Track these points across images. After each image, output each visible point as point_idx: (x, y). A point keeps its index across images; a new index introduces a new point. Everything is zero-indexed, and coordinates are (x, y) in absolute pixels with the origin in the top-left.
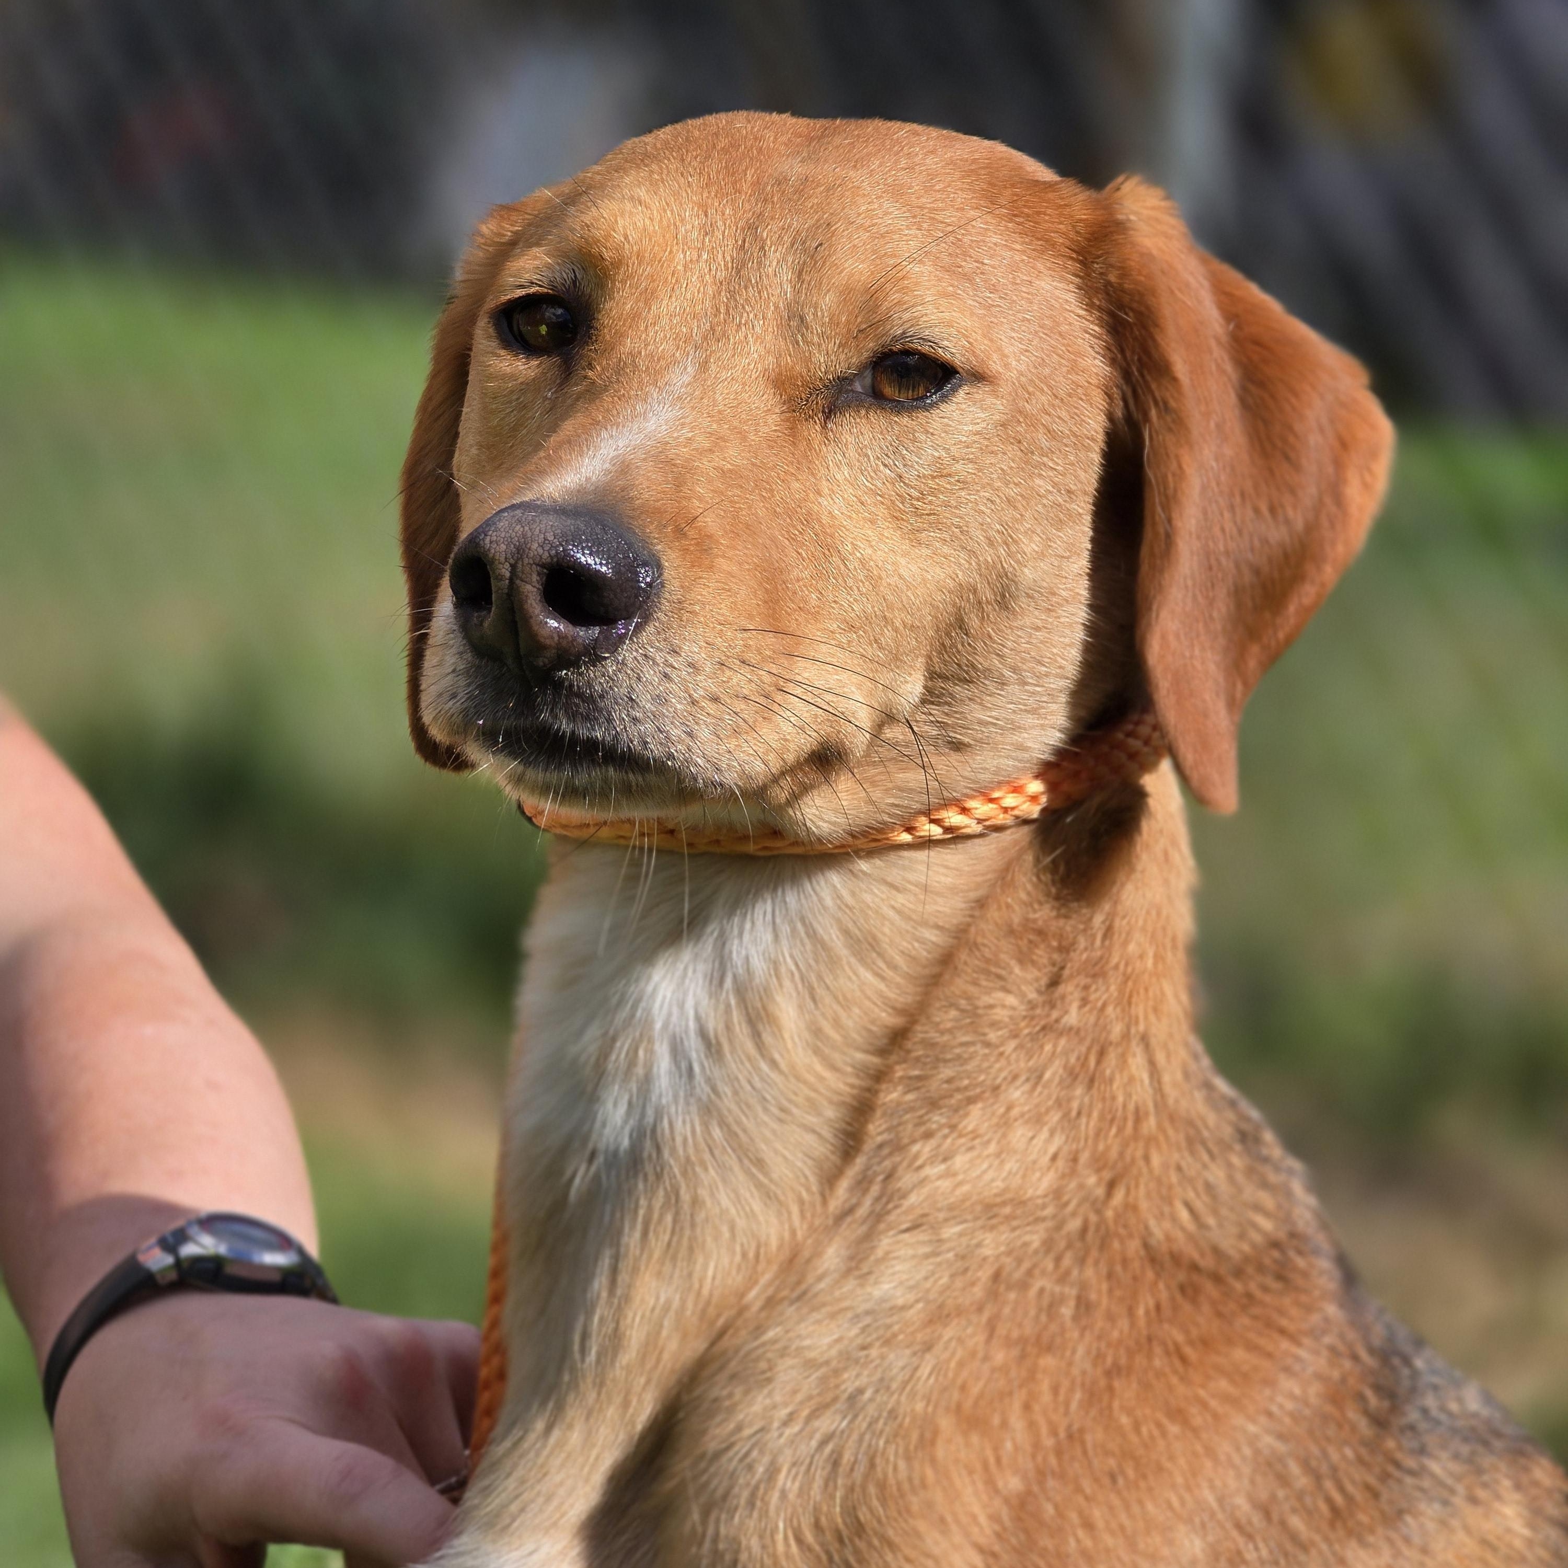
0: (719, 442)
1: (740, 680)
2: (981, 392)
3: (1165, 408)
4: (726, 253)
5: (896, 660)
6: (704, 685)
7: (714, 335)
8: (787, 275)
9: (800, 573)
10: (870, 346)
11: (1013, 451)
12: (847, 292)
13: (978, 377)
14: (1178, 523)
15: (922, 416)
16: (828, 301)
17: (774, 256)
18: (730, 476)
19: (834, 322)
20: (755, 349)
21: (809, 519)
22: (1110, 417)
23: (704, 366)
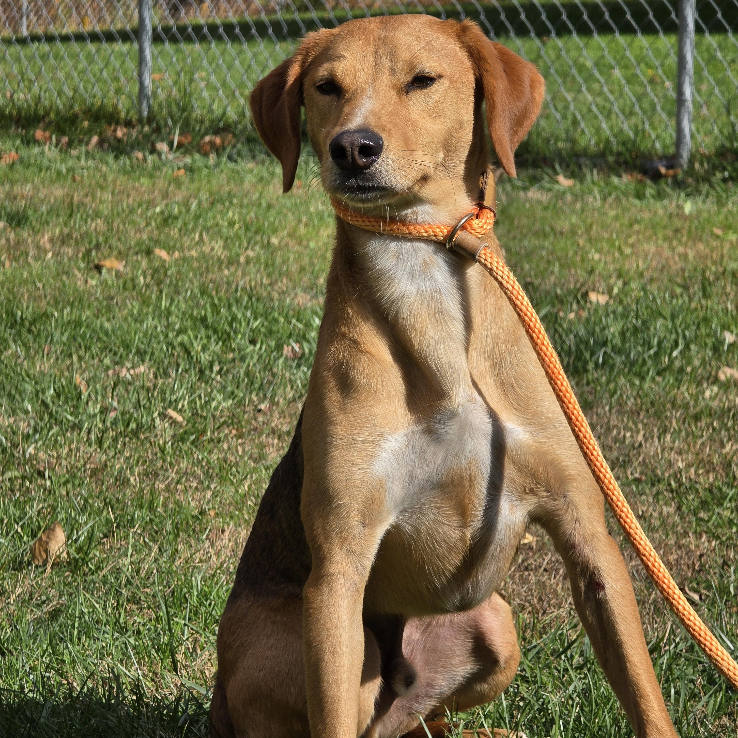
0: (384, 105)
1: (403, 162)
2: (442, 80)
3: (487, 71)
4: (372, 60)
5: (436, 151)
6: (395, 166)
7: (375, 80)
8: (388, 61)
9: (410, 134)
10: (413, 75)
11: (453, 91)
12: (404, 61)
13: (440, 76)
14: (496, 99)
15: (429, 89)
16: (400, 65)
17: (384, 57)
18: (389, 113)
19: (403, 69)
20: (385, 81)
21: (410, 120)
22: (475, 74)
23: (374, 88)
